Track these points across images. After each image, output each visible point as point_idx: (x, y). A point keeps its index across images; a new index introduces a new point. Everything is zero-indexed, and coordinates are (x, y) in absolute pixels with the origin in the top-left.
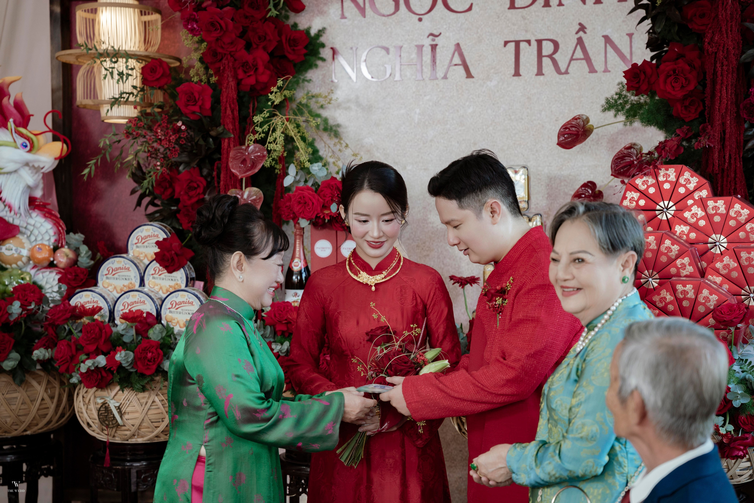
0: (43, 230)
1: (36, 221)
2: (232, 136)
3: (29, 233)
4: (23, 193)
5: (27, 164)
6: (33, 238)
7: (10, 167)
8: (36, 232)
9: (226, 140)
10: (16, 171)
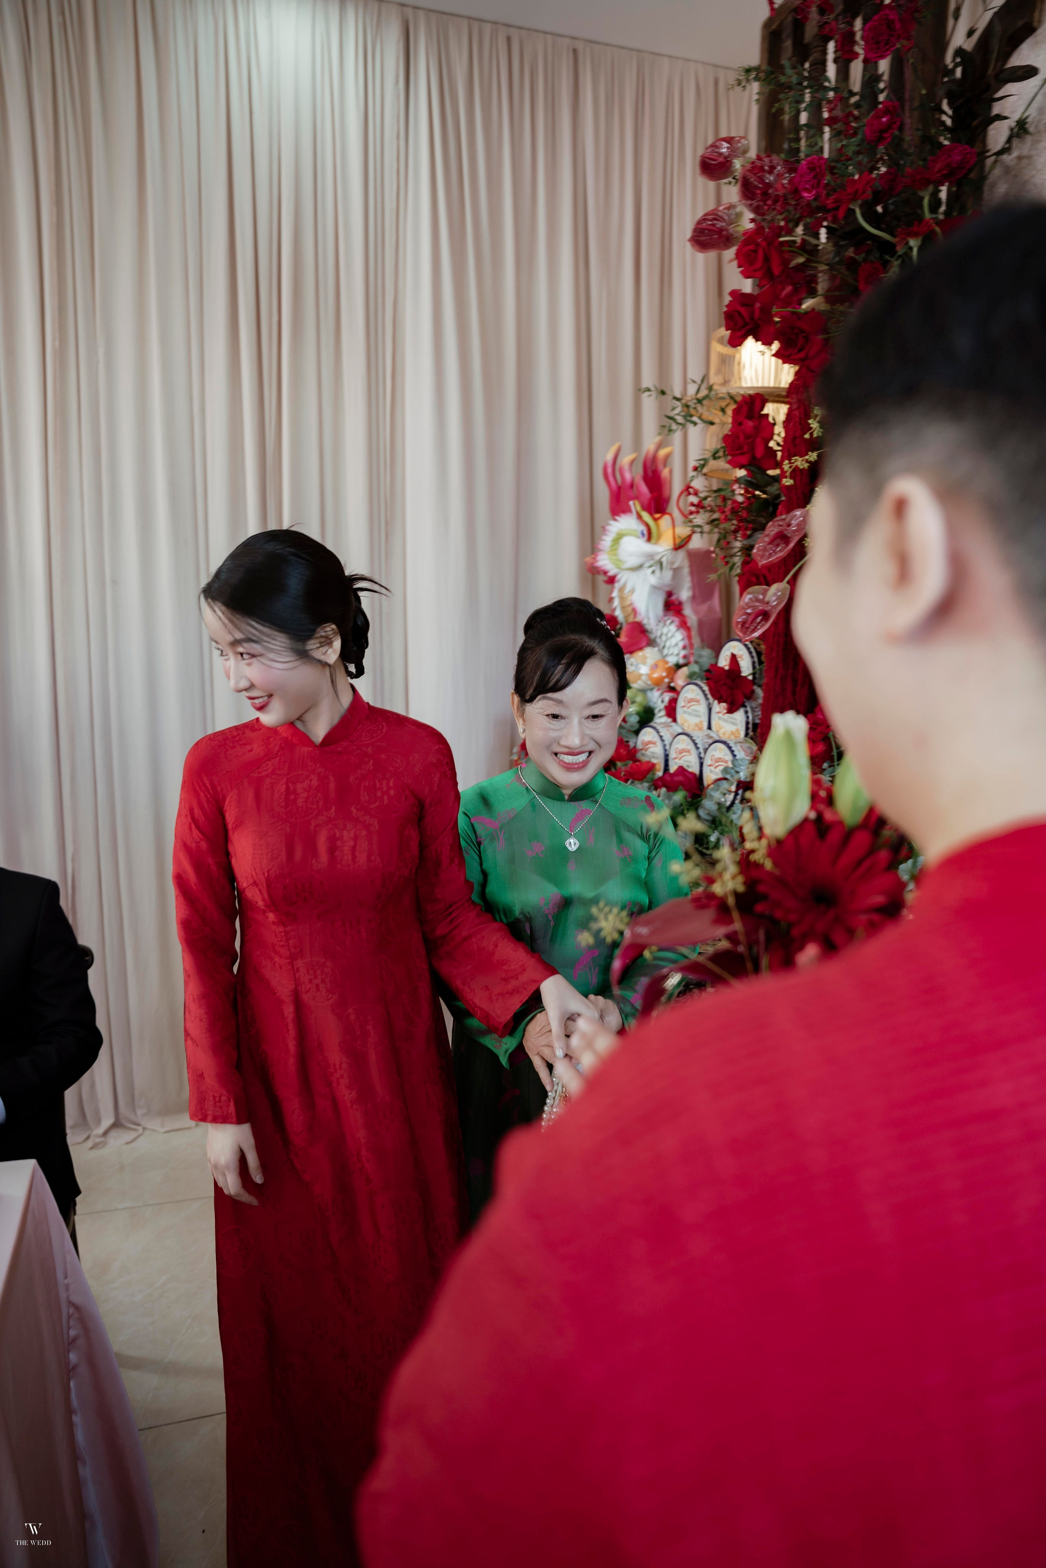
0: (673, 641)
1: (669, 631)
2: (783, 498)
3: (662, 645)
4: (650, 594)
5: (651, 556)
6: (665, 652)
7: (633, 561)
8: (668, 644)
9: (780, 507)
10: (640, 567)
